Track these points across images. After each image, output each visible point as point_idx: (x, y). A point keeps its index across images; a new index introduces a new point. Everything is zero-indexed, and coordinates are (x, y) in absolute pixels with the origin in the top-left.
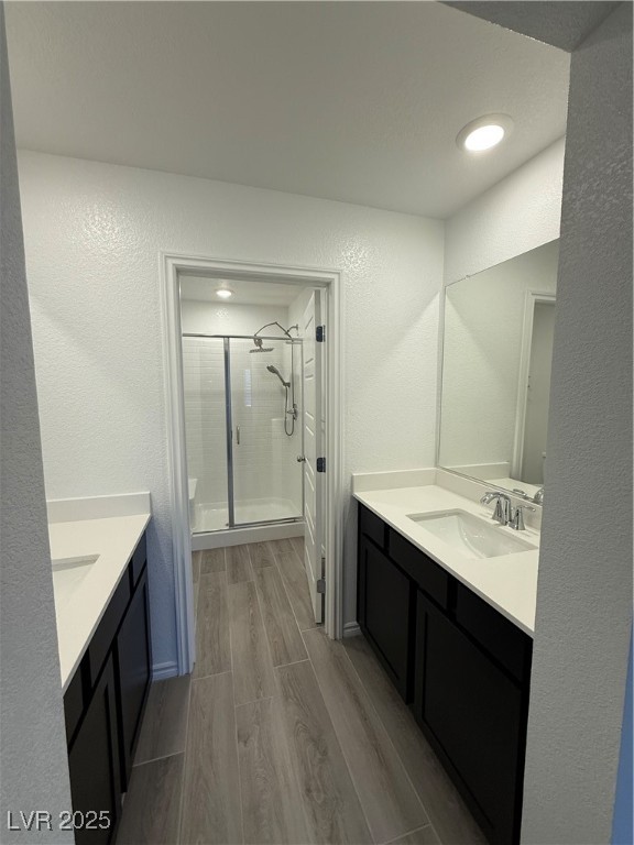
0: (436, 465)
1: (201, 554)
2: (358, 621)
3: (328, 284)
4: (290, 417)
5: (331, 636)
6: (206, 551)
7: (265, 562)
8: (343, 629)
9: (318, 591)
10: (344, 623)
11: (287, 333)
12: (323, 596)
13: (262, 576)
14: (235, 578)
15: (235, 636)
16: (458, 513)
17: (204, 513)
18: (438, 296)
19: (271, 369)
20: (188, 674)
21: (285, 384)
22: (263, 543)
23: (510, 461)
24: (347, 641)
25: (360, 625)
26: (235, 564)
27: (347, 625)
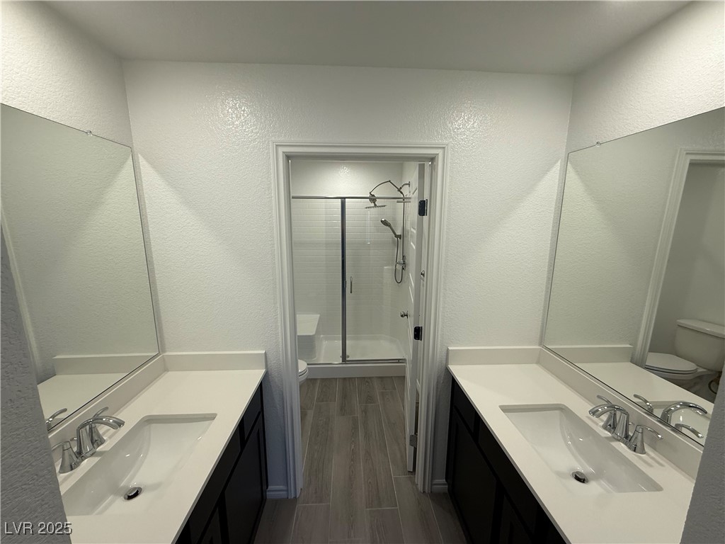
0: (540, 345)
1: (319, 381)
2: (446, 481)
3: (432, 159)
4: (399, 267)
5: (420, 487)
6: (323, 380)
7: (370, 399)
8: (432, 485)
9: (411, 445)
10: (433, 478)
11: (399, 190)
12: (415, 449)
13: (366, 413)
14: (343, 410)
15: (336, 469)
16: (561, 408)
17: (325, 343)
18: (559, 163)
19: (385, 223)
20: (295, 497)
21: (396, 236)
22: (370, 378)
23: (634, 343)
24: (434, 496)
25: (449, 484)
26: (345, 396)
27: (436, 481)
